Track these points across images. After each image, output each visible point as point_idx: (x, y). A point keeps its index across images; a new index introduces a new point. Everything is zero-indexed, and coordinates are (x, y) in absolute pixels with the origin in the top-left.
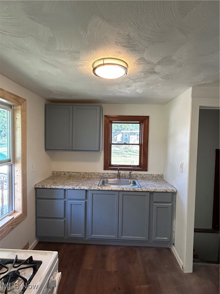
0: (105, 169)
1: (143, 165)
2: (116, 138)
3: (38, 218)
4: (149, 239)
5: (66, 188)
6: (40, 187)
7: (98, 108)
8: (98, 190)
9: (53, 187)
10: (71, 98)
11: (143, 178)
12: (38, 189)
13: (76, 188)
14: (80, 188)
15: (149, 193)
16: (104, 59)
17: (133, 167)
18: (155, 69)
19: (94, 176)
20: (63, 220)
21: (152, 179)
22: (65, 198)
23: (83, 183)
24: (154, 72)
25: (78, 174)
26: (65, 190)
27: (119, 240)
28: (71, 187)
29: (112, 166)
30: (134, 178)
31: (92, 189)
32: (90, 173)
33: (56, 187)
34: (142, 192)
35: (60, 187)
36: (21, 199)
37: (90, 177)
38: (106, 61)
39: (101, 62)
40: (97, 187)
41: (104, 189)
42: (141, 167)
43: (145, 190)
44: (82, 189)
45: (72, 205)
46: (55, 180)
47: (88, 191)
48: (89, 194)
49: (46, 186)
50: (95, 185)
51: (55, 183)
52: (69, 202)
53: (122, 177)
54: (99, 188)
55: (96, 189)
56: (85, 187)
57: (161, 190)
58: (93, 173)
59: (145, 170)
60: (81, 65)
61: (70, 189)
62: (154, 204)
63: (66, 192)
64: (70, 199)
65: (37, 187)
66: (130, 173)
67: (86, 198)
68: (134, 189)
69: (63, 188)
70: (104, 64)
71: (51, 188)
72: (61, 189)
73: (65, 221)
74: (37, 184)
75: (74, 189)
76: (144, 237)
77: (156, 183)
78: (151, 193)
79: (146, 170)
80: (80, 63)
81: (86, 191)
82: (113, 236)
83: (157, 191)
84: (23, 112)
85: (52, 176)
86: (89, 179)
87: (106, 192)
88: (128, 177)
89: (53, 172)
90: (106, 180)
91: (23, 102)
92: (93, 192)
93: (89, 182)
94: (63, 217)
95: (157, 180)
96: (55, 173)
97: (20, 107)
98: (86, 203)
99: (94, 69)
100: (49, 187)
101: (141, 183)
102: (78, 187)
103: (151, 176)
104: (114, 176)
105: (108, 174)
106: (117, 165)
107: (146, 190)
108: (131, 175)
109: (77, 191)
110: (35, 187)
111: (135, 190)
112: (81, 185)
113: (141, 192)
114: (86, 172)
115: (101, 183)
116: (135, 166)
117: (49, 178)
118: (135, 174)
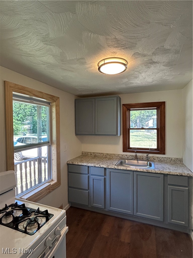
0: (124, 151)
1: (161, 149)
2: (148, 123)
3: (70, 188)
4: (164, 220)
5: (89, 165)
6: (71, 163)
7: (115, 99)
8: (115, 169)
9: (80, 164)
10: (93, 93)
11: (160, 161)
12: (69, 165)
13: (97, 165)
14: (100, 166)
15: (163, 175)
16: (104, 60)
17: (150, 150)
18: (153, 60)
19: (114, 157)
20: (88, 192)
21: (170, 163)
22: (88, 173)
23: (103, 162)
24: (153, 62)
25: (101, 154)
26: (88, 167)
27: (135, 215)
28: (93, 165)
29: (131, 148)
30: (151, 161)
31: (110, 167)
32: (111, 154)
33: (82, 164)
34: (156, 173)
35: (85, 164)
36: (56, 171)
37: (111, 157)
38: (106, 61)
39: (103, 63)
40: (114, 166)
41: (120, 168)
42: (158, 150)
43: (158, 172)
44: (101, 167)
45: (94, 180)
46: (82, 159)
47: (106, 169)
48: (108, 171)
49: (74, 163)
50: (113, 164)
51: (82, 161)
52: (92, 177)
53: (139, 159)
54: (116, 167)
55: (113, 168)
56: (104, 166)
57: (176, 173)
58: (114, 154)
59: (162, 153)
60: (90, 67)
61: (92, 166)
62: (168, 186)
63: (89, 169)
64: (92, 174)
65: (69, 163)
66: (147, 155)
67: (105, 175)
68: (147, 170)
69: (86, 165)
70: (104, 64)
71: (78, 164)
72: (85, 166)
73: (89, 192)
74: (69, 161)
75: (95, 167)
76: (159, 217)
77: (173, 166)
78: (165, 175)
79: (164, 154)
80: (87, 66)
81: (105, 169)
82: (129, 212)
83: (171, 174)
84: (57, 107)
85: (81, 156)
86: (110, 159)
87: (122, 171)
88: (145, 159)
89: (82, 152)
90: (124, 161)
91: (57, 100)
92: (111, 170)
93: (109, 162)
94: (87, 189)
95: (176, 163)
96: (84, 153)
97: (54, 103)
98: (105, 179)
99: (99, 69)
100: (77, 164)
101: (156, 166)
102: (98, 166)
103: (169, 159)
104: (132, 158)
105: (127, 155)
106: (136, 148)
107: (160, 172)
108: (148, 157)
109: (97, 168)
110: (67, 163)
111: (149, 171)
112: (101, 163)
113: (154, 173)
114: (108, 153)
115: (118, 163)
116: (153, 149)
117: (79, 157)
118: (152, 157)
